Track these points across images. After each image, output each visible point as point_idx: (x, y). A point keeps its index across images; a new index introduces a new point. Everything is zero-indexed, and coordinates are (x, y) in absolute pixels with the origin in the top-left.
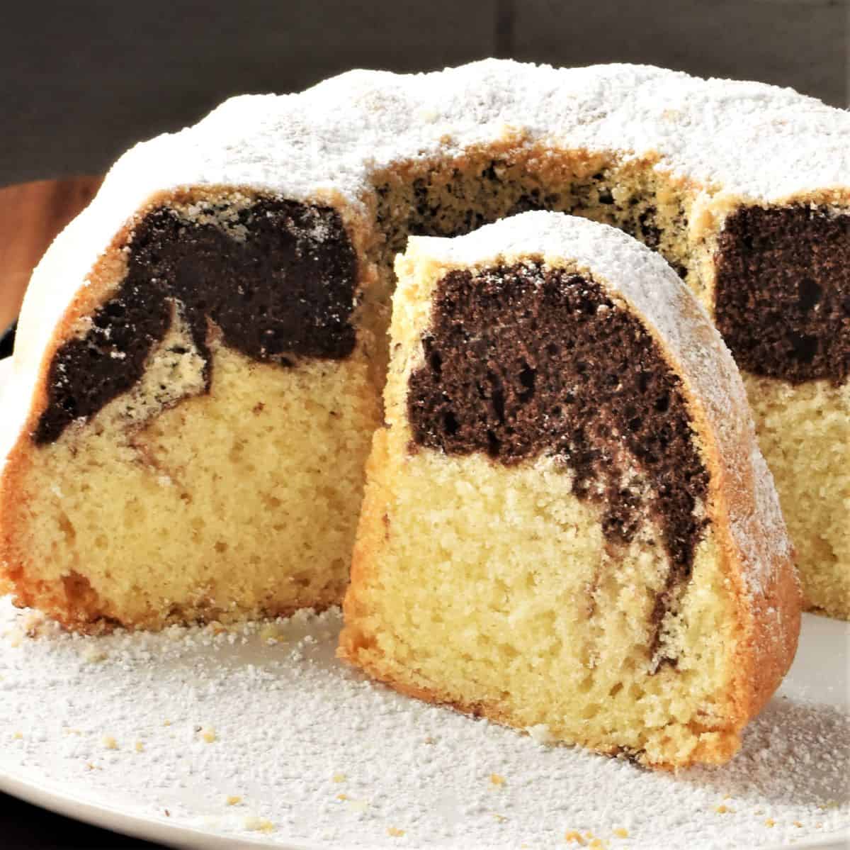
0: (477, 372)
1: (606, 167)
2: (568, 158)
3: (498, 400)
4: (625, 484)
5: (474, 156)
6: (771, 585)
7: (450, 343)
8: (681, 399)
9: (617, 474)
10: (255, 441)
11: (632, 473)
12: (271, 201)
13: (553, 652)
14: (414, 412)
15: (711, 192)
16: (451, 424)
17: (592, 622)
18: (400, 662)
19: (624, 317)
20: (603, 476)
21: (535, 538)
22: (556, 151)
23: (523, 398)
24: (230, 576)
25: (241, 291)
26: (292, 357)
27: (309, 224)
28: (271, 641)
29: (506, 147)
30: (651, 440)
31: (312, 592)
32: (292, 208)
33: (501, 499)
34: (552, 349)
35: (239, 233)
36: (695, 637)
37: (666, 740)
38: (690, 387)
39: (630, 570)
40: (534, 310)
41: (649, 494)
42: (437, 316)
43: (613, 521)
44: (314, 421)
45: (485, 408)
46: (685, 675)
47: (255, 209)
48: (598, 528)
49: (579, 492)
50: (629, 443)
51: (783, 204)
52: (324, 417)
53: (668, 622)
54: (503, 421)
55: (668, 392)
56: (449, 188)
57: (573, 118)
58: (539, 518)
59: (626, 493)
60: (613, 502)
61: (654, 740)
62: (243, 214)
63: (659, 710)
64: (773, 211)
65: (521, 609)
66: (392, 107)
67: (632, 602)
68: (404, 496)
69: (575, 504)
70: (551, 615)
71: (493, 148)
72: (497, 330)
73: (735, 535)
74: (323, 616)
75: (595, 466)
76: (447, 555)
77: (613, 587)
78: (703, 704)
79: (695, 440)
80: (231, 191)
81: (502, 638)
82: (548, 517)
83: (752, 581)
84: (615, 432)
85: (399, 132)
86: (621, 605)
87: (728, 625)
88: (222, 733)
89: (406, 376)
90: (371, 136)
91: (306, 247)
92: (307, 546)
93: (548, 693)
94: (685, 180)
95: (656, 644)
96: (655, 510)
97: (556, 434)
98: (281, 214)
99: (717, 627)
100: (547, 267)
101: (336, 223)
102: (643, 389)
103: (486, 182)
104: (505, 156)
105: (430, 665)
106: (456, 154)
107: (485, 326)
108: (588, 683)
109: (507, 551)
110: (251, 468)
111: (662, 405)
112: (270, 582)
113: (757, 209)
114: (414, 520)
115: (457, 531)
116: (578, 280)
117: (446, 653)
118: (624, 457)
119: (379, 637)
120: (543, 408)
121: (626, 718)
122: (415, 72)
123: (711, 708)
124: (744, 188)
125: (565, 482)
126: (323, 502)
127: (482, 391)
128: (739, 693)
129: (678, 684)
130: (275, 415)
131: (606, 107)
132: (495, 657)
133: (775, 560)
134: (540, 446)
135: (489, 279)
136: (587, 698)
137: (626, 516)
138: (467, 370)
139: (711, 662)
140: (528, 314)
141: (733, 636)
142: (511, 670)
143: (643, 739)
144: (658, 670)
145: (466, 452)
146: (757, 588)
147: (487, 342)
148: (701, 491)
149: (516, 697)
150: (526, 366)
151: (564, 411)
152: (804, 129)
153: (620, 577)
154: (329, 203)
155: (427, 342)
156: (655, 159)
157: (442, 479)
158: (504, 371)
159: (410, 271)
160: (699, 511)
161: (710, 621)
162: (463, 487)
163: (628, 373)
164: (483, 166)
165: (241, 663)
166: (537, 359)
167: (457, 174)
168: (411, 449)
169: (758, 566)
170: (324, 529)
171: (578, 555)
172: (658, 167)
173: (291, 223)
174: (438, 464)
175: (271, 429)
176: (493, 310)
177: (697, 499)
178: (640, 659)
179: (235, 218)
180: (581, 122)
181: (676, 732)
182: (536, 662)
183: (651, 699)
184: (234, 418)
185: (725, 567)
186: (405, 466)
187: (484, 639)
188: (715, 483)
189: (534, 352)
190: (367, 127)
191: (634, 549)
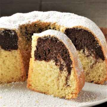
0: (43, 50)
1: (50, 24)
2: (45, 23)
3: (46, 54)
4: (62, 63)
5: (33, 23)
6: (81, 75)
7: (39, 47)
8: (68, 52)
9: (61, 62)
10: (6, 61)
11: (63, 62)
12: (7, 30)
13: (54, 85)
14: (35, 56)
15: (63, 27)
16: (40, 57)
17: (59, 81)
18: (35, 87)
19: (61, 42)
20: (59, 62)
21: (51, 71)
22: (43, 22)
23: (49, 53)
24: (3, 78)
25: (3, 41)
26: (10, 50)
27: (12, 33)
28: (9, 86)
29: (37, 22)
30: (65, 57)
31: (14, 80)
32: (9, 31)
33: (47, 66)
34: (52, 47)
35: (3, 34)
36: (71, 82)
37: (69, 95)
38: (69, 51)
39: (63, 74)
40: (50, 42)
41: (65, 64)
42: (37, 43)
43: (61, 68)
44: (13, 58)
45: (44, 55)
46: (70, 87)
47: (5, 31)
48: (59, 69)
49: (56, 65)
50: (62, 58)
51: (72, 28)
52: (15, 57)
53: (68, 80)
54: (46, 56)
55: (67, 51)
56: (30, 28)
57: (45, 18)
58: (51, 68)
59: (62, 64)
60: (60, 66)
61: (67, 95)
62: (3, 32)
63: (67, 92)
64: (71, 29)
65: (50, 80)
66: (22, 17)
67: (63, 78)
68: (34, 66)
69: (56, 66)
70: (53, 80)
71: (35, 22)
72: (45, 45)
73: (76, 69)
74: (15, 83)
75: (58, 61)
76: (40, 73)
77: (61, 76)
78: (73, 91)
79: (70, 57)
80: (2, 29)
81: (47, 84)
82: (52, 68)
83: (78, 75)
84: (60, 57)
85: (23, 21)
86: (62, 79)
87: (75, 80)
88: (3, 97)
89: (34, 51)
90: (19, 21)
91: (11, 36)
92: (13, 74)
93: (53, 90)
94: (60, 25)
95: (67, 83)
96: (66, 66)
97: (53, 57)
98: (8, 31)
99: (74, 81)
100: (51, 36)
101: (15, 32)
102: (64, 51)
103: (35, 27)
104: (37, 23)
105: (38, 88)
106: (30, 23)
107: (44, 44)
108: (58, 89)
109: (48, 73)
110: (5, 64)
111: (66, 53)
112: (8, 79)
113: (69, 29)
114: (36, 69)
115: (41, 70)
116: (55, 38)
117: (40, 86)
118: (62, 60)
119: (32, 84)
120: (51, 54)
121: (63, 93)
122: (25, 13)
123: (74, 91)
124: (67, 26)
125: (54, 63)
126: (15, 68)
127: (43, 52)
128: (77, 89)
129: (70, 88)
130: (8, 57)
131: (50, 17)
132: (47, 86)
133: (81, 72)
134: (51, 59)
135: (44, 38)
136: (58, 91)
137: (62, 67)
138: (41, 50)
139: (74, 85)
140: (49, 43)
141: (76, 82)
142: (49, 88)
143: (65, 95)
144: (67, 87)
145: (42, 60)
146: (79, 76)
147: (44, 46)
148: (71, 64)
149: (49, 91)
150: (49, 49)
151: (54, 54)
152: (75, 19)
153: (62, 75)
154: (14, 30)
155: (36, 47)
156: (56, 23)
157: (39, 64)
158: (46, 50)
159: (34, 38)
160: (71, 66)
161: (73, 80)
162: (42, 65)
163: (62, 49)
164: (34, 25)
165: (5, 89)
166: (50, 48)
167: (31, 26)
168: (35, 60)
169: (79, 73)
170: (15, 72)
171: (56, 73)
172: (56, 24)
173: (9, 33)
174: (38, 62)
175: (8, 59)
176: (44, 42)
177: (71, 65)
178: (65, 85)
179: (2, 32)
180: (46, 19)
181: (70, 94)
182: (52, 86)
183: (66, 90)
184: (3, 58)
185: (75, 73)
186: (34, 63)
187: (45, 84)
188: (73, 62)
189: (50, 47)
190: (19, 20)
191: (63, 71)
